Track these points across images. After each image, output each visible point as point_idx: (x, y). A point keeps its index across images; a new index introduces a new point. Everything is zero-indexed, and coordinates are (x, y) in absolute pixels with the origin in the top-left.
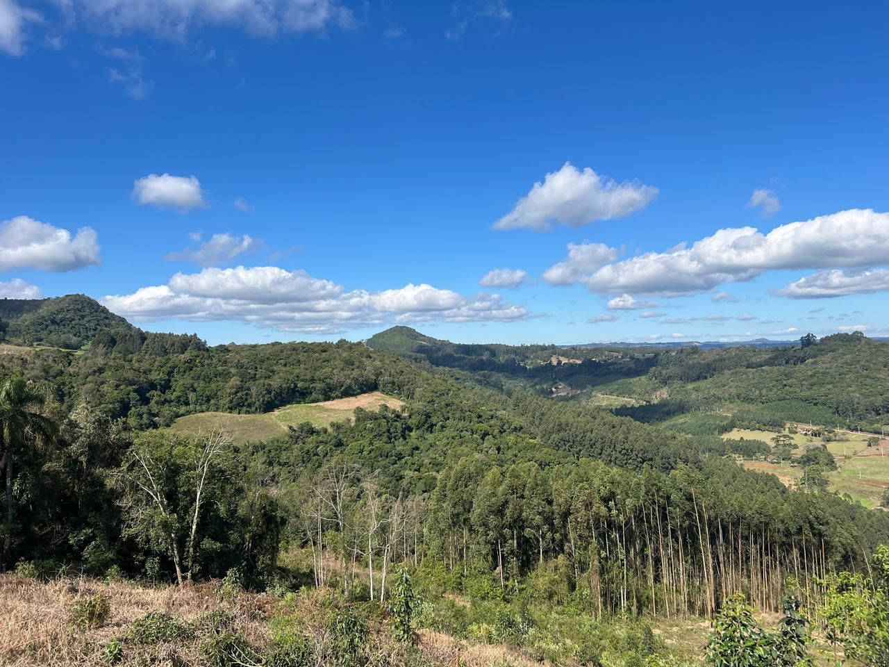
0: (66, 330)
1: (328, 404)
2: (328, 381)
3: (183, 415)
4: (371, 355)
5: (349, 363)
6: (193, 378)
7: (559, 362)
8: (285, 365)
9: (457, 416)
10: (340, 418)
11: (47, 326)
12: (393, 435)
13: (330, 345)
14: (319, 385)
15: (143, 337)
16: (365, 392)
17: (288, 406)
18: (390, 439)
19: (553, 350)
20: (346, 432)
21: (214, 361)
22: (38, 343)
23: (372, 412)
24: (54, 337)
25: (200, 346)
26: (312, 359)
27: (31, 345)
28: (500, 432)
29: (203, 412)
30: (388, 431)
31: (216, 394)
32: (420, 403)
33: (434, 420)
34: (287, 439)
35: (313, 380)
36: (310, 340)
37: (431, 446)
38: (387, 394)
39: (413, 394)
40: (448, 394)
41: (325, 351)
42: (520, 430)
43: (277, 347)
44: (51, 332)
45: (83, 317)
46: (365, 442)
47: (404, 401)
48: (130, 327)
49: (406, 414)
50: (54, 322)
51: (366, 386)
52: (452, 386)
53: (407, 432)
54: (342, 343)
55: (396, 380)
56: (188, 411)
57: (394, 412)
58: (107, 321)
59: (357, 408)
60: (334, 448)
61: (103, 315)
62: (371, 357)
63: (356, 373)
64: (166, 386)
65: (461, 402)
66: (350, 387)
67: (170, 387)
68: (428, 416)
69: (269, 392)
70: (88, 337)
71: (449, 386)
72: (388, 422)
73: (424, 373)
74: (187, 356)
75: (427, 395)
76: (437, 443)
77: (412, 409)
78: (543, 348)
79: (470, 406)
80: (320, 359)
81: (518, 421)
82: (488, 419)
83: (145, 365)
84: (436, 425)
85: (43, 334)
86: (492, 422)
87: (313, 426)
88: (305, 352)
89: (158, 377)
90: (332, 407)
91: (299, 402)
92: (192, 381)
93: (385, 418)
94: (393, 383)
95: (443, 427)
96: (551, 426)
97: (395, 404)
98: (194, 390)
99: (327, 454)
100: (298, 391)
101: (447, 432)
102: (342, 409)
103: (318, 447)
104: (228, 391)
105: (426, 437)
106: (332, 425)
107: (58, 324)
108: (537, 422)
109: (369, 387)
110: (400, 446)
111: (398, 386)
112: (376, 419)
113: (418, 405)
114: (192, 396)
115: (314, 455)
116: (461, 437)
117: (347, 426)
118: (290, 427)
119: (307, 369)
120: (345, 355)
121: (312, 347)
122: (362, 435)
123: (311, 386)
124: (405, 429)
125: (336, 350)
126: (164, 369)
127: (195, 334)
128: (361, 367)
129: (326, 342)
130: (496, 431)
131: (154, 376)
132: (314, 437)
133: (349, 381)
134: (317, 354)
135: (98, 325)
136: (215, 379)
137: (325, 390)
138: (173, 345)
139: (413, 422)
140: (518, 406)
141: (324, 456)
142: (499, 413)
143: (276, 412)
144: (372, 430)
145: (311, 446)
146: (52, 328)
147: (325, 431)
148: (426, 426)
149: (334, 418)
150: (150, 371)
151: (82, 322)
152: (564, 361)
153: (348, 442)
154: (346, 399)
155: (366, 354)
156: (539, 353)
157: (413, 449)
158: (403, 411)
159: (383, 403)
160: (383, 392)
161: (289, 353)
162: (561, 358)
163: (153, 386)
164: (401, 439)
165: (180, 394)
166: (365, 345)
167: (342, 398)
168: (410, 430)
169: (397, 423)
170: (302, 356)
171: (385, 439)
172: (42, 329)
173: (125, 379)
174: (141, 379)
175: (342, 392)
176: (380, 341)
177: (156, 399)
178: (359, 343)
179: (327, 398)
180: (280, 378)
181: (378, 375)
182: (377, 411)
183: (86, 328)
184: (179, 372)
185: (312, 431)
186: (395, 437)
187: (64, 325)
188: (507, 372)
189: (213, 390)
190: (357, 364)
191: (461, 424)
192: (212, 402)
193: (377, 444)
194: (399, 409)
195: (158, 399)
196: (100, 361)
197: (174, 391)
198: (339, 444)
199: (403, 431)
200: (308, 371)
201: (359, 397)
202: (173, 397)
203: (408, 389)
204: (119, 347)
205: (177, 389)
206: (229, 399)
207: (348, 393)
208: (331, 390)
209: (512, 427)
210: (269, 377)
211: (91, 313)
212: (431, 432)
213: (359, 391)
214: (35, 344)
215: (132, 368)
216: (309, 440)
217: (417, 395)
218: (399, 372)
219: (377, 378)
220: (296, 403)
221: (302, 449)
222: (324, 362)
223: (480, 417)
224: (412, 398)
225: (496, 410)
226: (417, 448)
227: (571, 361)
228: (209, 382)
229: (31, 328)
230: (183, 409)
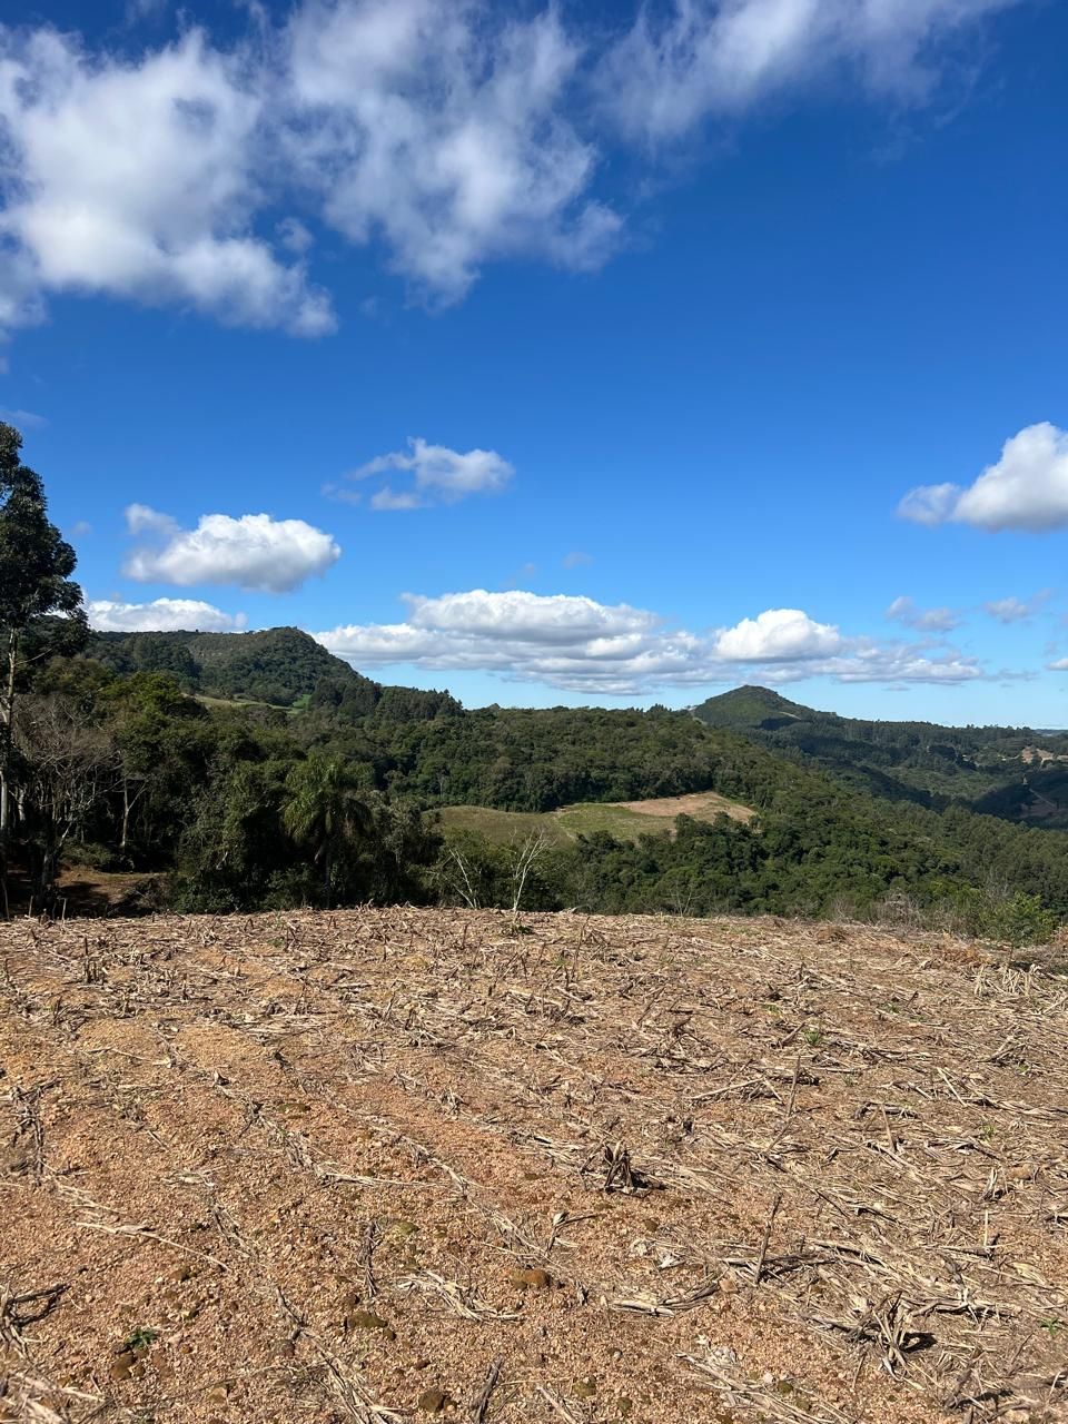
0: (273, 678)
1: (635, 806)
2: (636, 769)
3: (431, 807)
4: (704, 733)
5: (669, 744)
6: (445, 756)
7: (1036, 761)
8: (574, 743)
9: (844, 839)
10: (654, 829)
11: (250, 671)
12: (736, 861)
13: (639, 713)
14: (622, 776)
15: (377, 691)
16: (692, 792)
17: (577, 804)
18: (732, 868)
19: (1027, 737)
20: (662, 851)
21: (475, 732)
22: (239, 695)
23: (704, 823)
24: (259, 688)
25: (454, 708)
26: (612, 736)
27: (231, 698)
28: (920, 873)
29: (457, 804)
30: (729, 855)
31: (476, 781)
32: (782, 814)
33: (804, 843)
34: (575, 853)
35: (613, 768)
36: (609, 704)
37: (799, 885)
38: (728, 796)
39: (771, 799)
40: (829, 803)
41: (632, 725)
42: (954, 872)
43: (562, 715)
44: (254, 679)
45: (294, 659)
46: (691, 869)
47: (754, 809)
49: (758, 831)
50: (257, 666)
51: (694, 781)
52: (839, 790)
53: (759, 859)
54: (658, 711)
55: (743, 775)
56: (437, 803)
57: (739, 825)
58: (325, 667)
59: (681, 815)
60: (644, 875)
61: (321, 658)
62: (703, 738)
63: (679, 761)
64: (409, 765)
65: (853, 818)
66: (669, 781)
67: (414, 767)
68: (795, 836)
69: (550, 782)
70: (300, 688)
71: (832, 790)
72: (728, 841)
73: (791, 766)
74: (436, 723)
75: (795, 802)
76: (809, 881)
77: (769, 824)
78: (1008, 733)
79: (867, 826)
80: (624, 737)
81: (952, 855)
82: (898, 848)
83: (382, 733)
84: (807, 852)
85: (244, 683)
86: (905, 854)
87: (613, 837)
88: (603, 725)
89: (399, 752)
90: (642, 811)
91: (592, 800)
92: (444, 760)
93: (724, 834)
94: (739, 780)
95: (819, 855)
96: (1012, 868)
97: (741, 813)
98: (447, 773)
99: (634, 881)
100: (591, 783)
101: (825, 866)
102: (659, 814)
103: (620, 870)
104: (494, 777)
105: (790, 869)
106: (642, 838)
107: (263, 669)
108: (986, 860)
109: (699, 783)
110: (747, 881)
111: (747, 784)
112: (710, 834)
113: (778, 818)
114: (443, 781)
115: (614, 881)
116: (849, 875)
117: (664, 842)
118: (580, 837)
119: (606, 751)
120: (662, 732)
121: (613, 717)
122: (686, 858)
123: (611, 776)
124: (756, 854)
125: (648, 723)
126: (406, 740)
127: (447, 691)
128: (688, 751)
129: (632, 709)
130: (912, 870)
131: (395, 750)
132: (610, 856)
133: (668, 773)
134: (621, 730)
135: (314, 671)
136: (475, 758)
137: (631, 784)
138: (417, 705)
139: (770, 843)
140: (955, 830)
141: (629, 885)
142: (917, 840)
143: (560, 813)
144: (702, 851)
145: (609, 867)
146: (255, 674)
147: (631, 846)
148: (792, 852)
149: (644, 828)
150: (389, 742)
151: (295, 667)
152: (1046, 756)
153: (666, 867)
154: (662, 800)
155: (696, 732)
156: (1000, 741)
157: (768, 887)
158: (754, 824)
159: (722, 810)
160: (721, 792)
161: (579, 725)
162: (1041, 753)
163: (391, 763)
164: (750, 870)
165: (427, 777)
166: (692, 714)
167: (657, 798)
168: (765, 856)
169: (743, 844)
170: (598, 732)
171: (722, 868)
172: (244, 676)
173: (357, 752)
174: (378, 753)
175: (657, 789)
176: (718, 710)
177: (396, 782)
178: (684, 713)
179: (635, 797)
180: (566, 762)
181: (715, 765)
182: (712, 822)
183: (299, 676)
184: (426, 746)
185: (611, 845)
186: (738, 865)
187: (270, 671)
188: (939, 770)
189: (471, 773)
190: (681, 746)
191: (851, 853)
192: (471, 791)
193: (710, 874)
194: (746, 822)
195: (399, 782)
196: (325, 726)
197: (420, 772)
198: (652, 869)
199: (754, 856)
200: (606, 754)
201: (683, 799)
202: (419, 781)
203: (763, 791)
204: (347, 705)
205: (423, 770)
206: (493, 788)
207: (666, 791)
208: (640, 785)
209: (940, 864)
210: (551, 759)
211: (305, 655)
212: (800, 863)
213: (684, 789)
214: (236, 696)
215: (365, 738)
216: (607, 858)
217: (777, 801)
218: (748, 762)
219: (713, 770)
220: (589, 801)
221: (596, 871)
222: (632, 740)
223: (884, 843)
224: (769, 806)
225: (914, 834)
226: (775, 887)
227: (1060, 758)
228: (467, 762)
229: (230, 673)
230: (431, 799)
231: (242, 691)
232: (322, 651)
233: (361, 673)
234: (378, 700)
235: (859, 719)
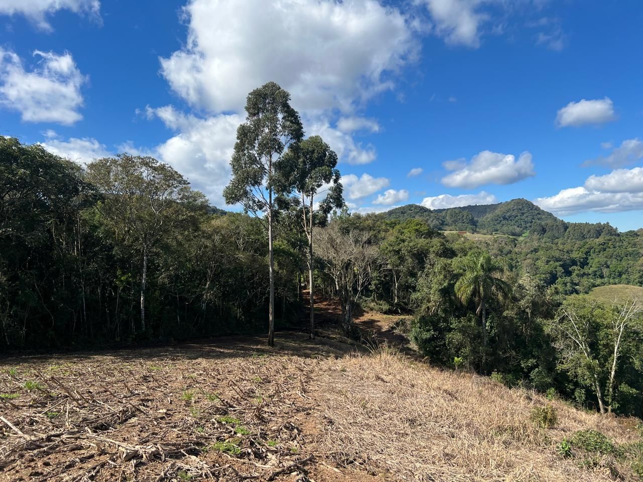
0: (512, 223)
3: (598, 285)
6: (606, 257)
11: (501, 221)
15: (566, 226)
21: (625, 243)
22: (495, 232)
24: (505, 228)
25: (612, 232)
27: (492, 234)
29: (615, 284)
31: (626, 271)
44: (503, 225)
45: (523, 214)
48: (555, 219)
50: (505, 218)
56: (602, 283)
58: (539, 216)
61: (536, 212)
64: (584, 263)
67: (587, 264)
70: (527, 227)
74: (601, 240)
83: (567, 247)
85: (498, 227)
89: (578, 256)
92: (605, 259)
98: (608, 267)
104: (638, 268)
107: (507, 219)
114: (606, 271)
126: (582, 249)
127: (608, 223)
131: (575, 255)
135: (533, 219)
136: (626, 258)
138: (589, 232)
146: (504, 222)
150: (572, 251)
151: (523, 217)
163: (574, 262)
165: (595, 269)
172: (498, 223)
173: (553, 257)
174: (565, 257)
177: (576, 272)
183: (525, 222)
184: (594, 252)
187: (511, 220)
189: (624, 267)
192: (624, 276)
195: (578, 272)
196: (536, 244)
197: (591, 267)
202: (590, 272)
204: (548, 234)
205: (593, 265)
206: (639, 274)
211: (528, 211)
214: (494, 233)
215: (558, 249)
228: (621, 261)
229: (491, 223)
230: (599, 281)
231: (497, 230)
232: (537, 208)
233: (558, 218)
234: (566, 230)
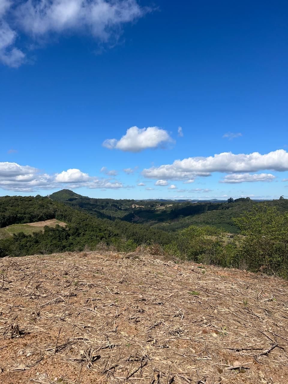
1: (32, 224)
2: (32, 214)
4: (52, 203)
5: (42, 206)
7: (135, 207)
8: (12, 206)
9: (90, 229)
10: (37, 230)
12: (61, 238)
13: (33, 197)
14: (27, 216)
16: (49, 219)
17: (13, 225)
18: (60, 240)
19: (133, 202)
20: (40, 237)
23: (52, 228)
26: (24, 204)
28: (109, 237)
30: (59, 236)
32: (74, 224)
33: (80, 231)
34: (12, 239)
35: (25, 213)
36: (23, 195)
37: (78, 243)
38: (59, 220)
39: (71, 220)
40: (86, 220)
41: (31, 201)
42: (117, 236)
43: (8, 198)
46: (49, 241)
47: (67, 223)
49: (67, 229)
51: (49, 216)
52: (89, 217)
53: (68, 237)
54: (38, 197)
55: (63, 214)
57: (62, 227)
59: (45, 226)
60: (34, 244)
62: (52, 204)
63: (45, 211)
65: (92, 224)
66: (42, 217)
68: (77, 229)
69: (4, 218)
71: (87, 217)
72: (59, 232)
73: (76, 211)
75: (77, 220)
76: (81, 241)
77: (70, 227)
78: (129, 201)
79: (96, 225)
80: (28, 204)
81: (116, 232)
82: (104, 231)
84: (81, 233)
86: (105, 232)
87: (25, 234)
88: (21, 201)
90: (34, 226)
91: (18, 223)
93: (58, 230)
94: (62, 215)
95: (84, 234)
96: (130, 233)
97: (63, 224)
99: (31, 246)
100: (18, 218)
101: (86, 237)
102: (39, 226)
103: (27, 243)
105: (76, 239)
106: (34, 233)
108: (124, 232)
109: (51, 217)
110: (64, 243)
111: (64, 216)
112: (54, 231)
113: (73, 225)
115: (25, 247)
116: (92, 239)
117: (40, 234)
118: (14, 234)
119: (22, 208)
120: (40, 202)
121: (25, 199)
122: (47, 238)
123: (24, 216)
124: (67, 235)
125: (36, 200)
128: (48, 208)
129: (31, 196)
130: (107, 236)
132: (24, 239)
133: (42, 214)
134: (27, 202)
137: (30, 218)
139: (71, 232)
140: (117, 225)
141: (30, 247)
142: (108, 228)
143: (7, 228)
144: (52, 236)
145: (24, 243)
147: (30, 236)
148: (77, 234)
149: (34, 230)
152: (137, 206)
153: (41, 241)
154: (40, 222)
155: (50, 202)
156: (127, 203)
157: (70, 244)
158: (66, 227)
159: (58, 224)
160: (57, 219)
161: (14, 201)
162: (136, 205)
164: (65, 240)
166: (49, 197)
167: (38, 221)
168: (69, 236)
169: (63, 233)
170: (20, 203)
171: (57, 240)
175: (38, 219)
176: (56, 196)
178: (46, 197)
179: (31, 222)
180: (9, 212)
181: (55, 211)
182: (54, 227)
185: (24, 236)
186: (62, 239)
188: (113, 210)
190: (45, 206)
191: (92, 233)
193: (54, 242)
194: (64, 227)
198: (37, 242)
199: (66, 236)
200: (22, 209)
201: (46, 221)
203: (69, 218)
207: (41, 219)
208: (33, 218)
209: (114, 234)
210: (4, 211)
212: (79, 237)
213: (46, 218)
216: (23, 240)
217: (73, 221)
218: (65, 210)
219: (55, 213)
220: (17, 224)
221: (19, 244)
222: (30, 205)
223: (100, 230)
224: (70, 222)
225: (107, 227)
226: (72, 244)
227: (140, 206)
235: (94, 198)
